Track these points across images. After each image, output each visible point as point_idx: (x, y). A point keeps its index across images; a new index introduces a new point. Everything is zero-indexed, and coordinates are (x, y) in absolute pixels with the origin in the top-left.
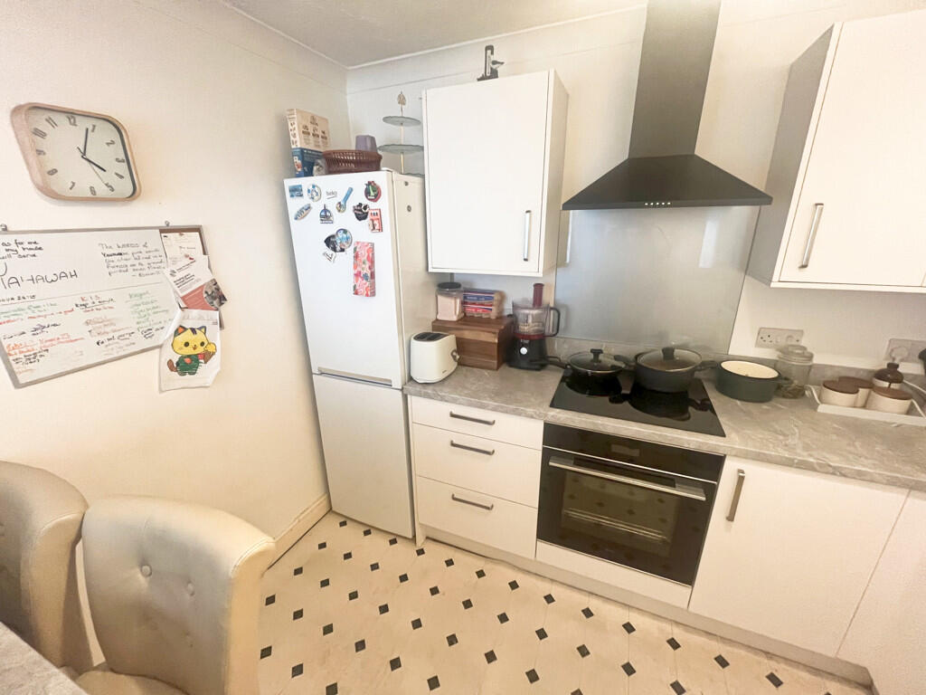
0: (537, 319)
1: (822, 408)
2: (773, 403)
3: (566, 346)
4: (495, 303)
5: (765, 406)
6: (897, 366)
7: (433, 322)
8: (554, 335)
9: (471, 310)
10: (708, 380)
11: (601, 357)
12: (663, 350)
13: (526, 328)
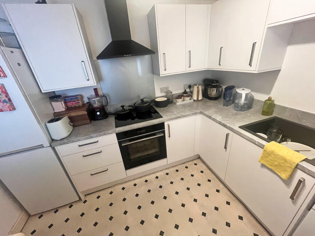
0: (98, 101)
1: (177, 104)
2: (168, 106)
3: (112, 108)
4: (80, 99)
5: (167, 107)
6: (186, 90)
7: (53, 114)
8: (107, 105)
9: (70, 104)
10: (154, 105)
11: (124, 108)
12: (141, 100)
13: (95, 105)
